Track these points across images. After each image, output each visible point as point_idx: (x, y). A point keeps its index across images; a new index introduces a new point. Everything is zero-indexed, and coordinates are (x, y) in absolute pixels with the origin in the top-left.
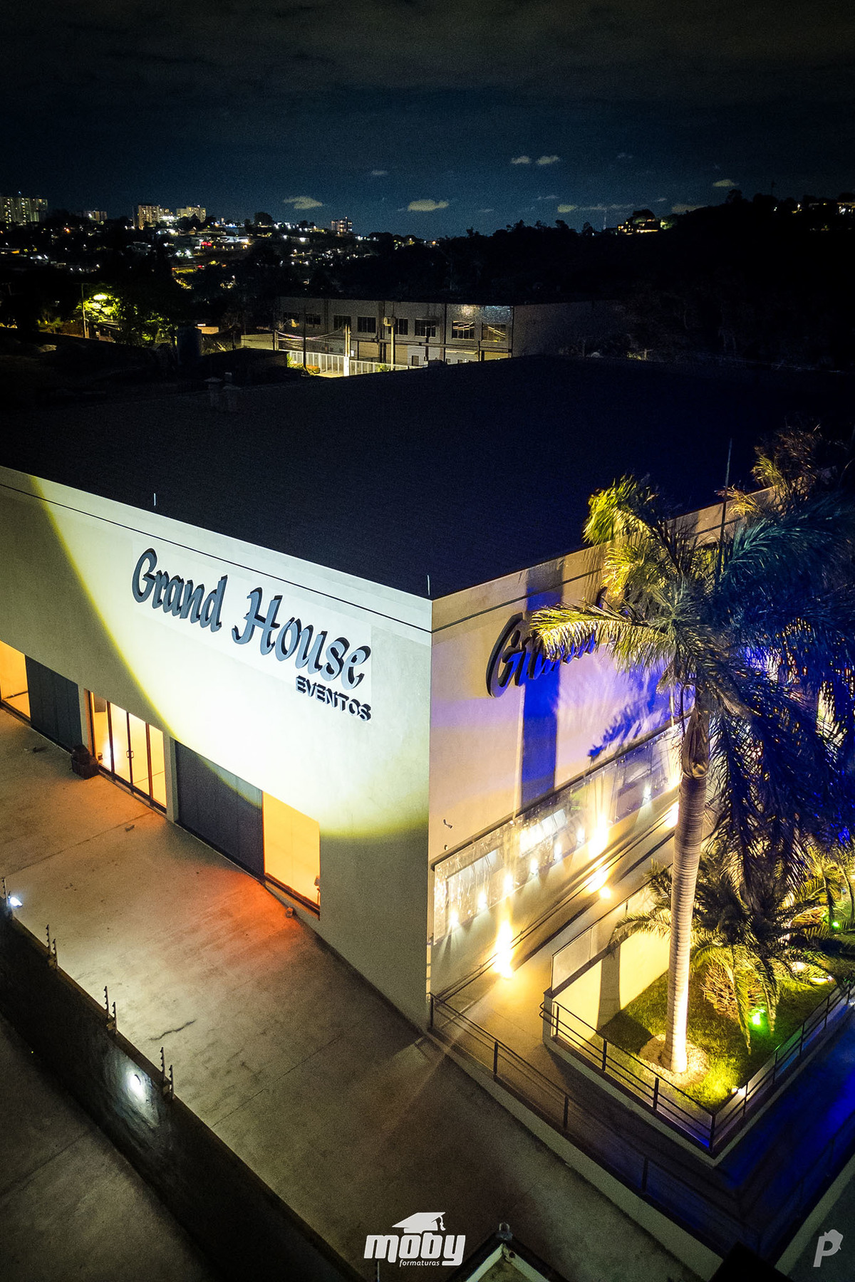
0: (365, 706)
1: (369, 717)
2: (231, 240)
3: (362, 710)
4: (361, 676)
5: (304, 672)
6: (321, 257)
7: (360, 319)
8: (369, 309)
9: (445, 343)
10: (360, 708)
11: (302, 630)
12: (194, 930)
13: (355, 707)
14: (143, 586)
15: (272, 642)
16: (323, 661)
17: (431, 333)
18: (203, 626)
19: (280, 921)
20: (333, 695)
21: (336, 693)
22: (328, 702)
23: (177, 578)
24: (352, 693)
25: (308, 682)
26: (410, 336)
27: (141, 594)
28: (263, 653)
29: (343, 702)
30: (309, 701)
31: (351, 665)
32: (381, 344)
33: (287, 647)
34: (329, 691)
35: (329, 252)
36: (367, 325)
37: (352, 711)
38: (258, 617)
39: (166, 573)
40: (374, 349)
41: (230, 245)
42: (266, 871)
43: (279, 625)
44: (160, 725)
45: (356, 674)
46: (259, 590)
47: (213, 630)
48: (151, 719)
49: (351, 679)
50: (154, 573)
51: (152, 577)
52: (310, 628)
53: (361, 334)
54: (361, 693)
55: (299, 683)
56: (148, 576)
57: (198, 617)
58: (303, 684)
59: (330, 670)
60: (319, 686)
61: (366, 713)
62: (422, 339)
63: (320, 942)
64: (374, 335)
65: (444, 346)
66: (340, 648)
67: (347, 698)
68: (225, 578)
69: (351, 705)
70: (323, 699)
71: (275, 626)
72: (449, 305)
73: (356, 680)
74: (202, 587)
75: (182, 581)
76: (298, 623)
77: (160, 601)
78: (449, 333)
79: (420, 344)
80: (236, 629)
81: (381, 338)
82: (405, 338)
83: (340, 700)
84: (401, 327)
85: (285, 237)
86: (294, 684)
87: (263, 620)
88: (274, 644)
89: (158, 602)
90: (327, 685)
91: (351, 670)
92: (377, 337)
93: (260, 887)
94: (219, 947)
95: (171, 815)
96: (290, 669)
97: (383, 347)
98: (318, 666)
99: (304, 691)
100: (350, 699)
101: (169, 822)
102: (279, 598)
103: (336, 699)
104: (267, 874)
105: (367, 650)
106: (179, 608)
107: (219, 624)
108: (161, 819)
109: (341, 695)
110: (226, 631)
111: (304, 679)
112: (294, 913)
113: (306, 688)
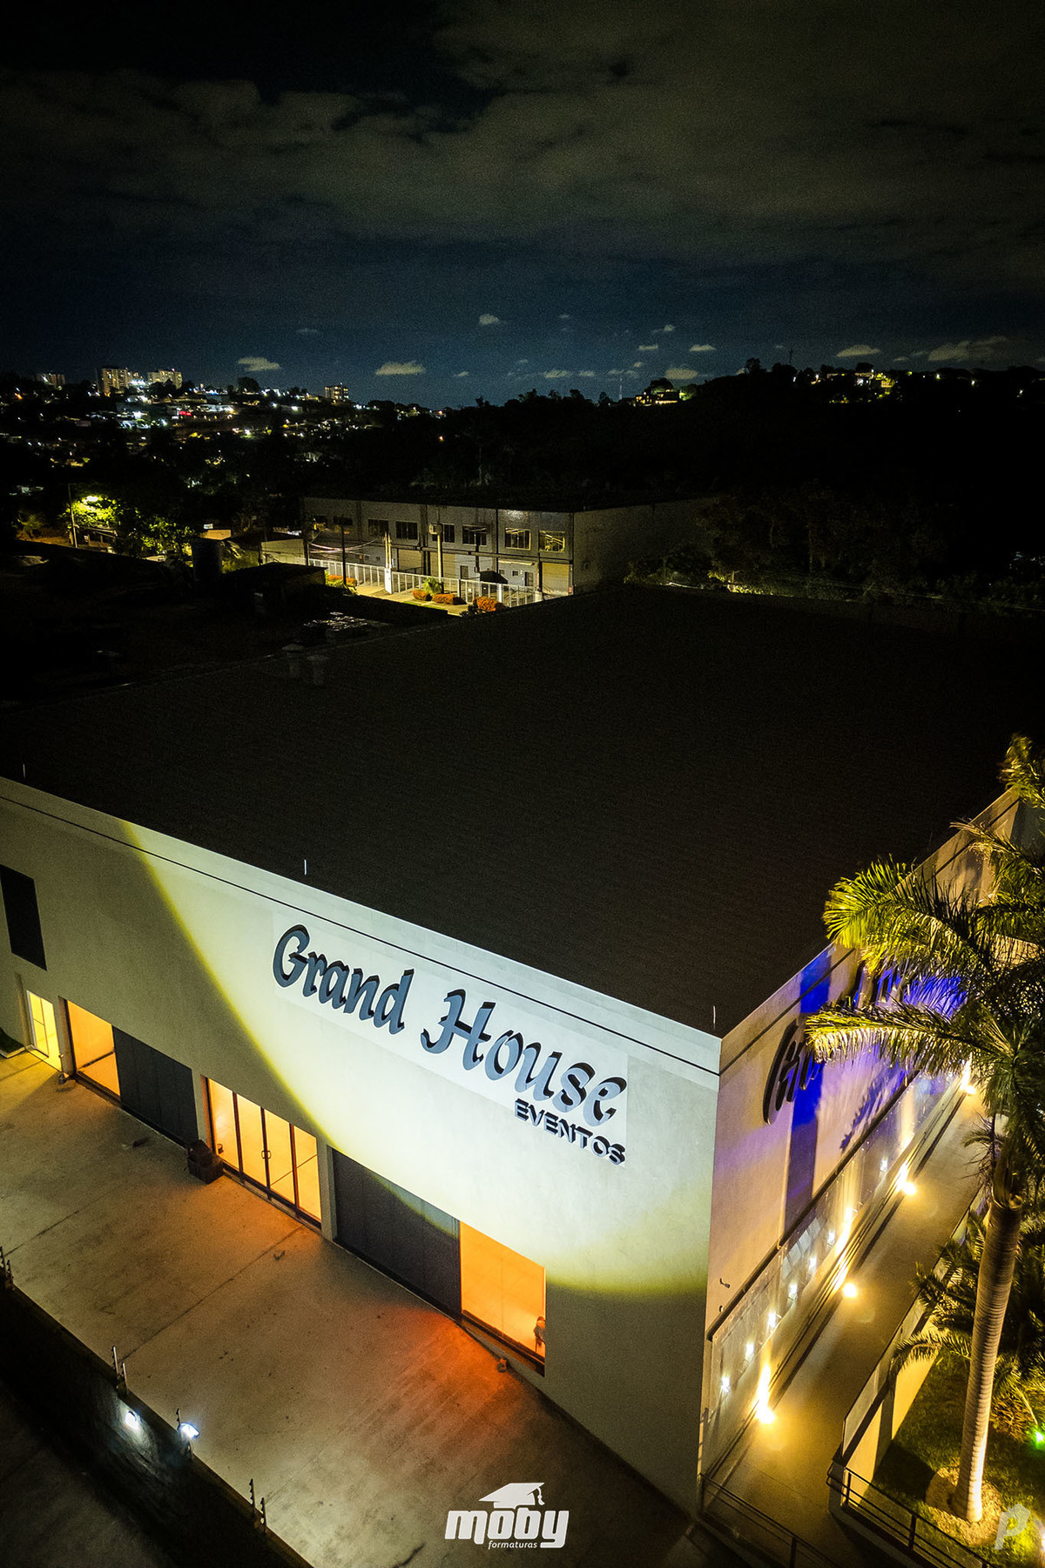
0: (616, 1146)
1: (622, 1158)
3: (613, 1152)
4: (611, 1112)
5: (528, 1095)
6: (317, 427)
7: (398, 524)
8: (410, 513)
9: (497, 553)
10: (610, 1149)
11: (524, 1048)
12: (394, 1407)
13: (601, 1146)
14: (288, 967)
15: (478, 1056)
16: (557, 1086)
17: (481, 540)
18: (377, 1024)
19: (495, 1381)
20: (570, 1129)
21: (573, 1126)
22: (562, 1134)
23: (339, 964)
24: (598, 1129)
25: (532, 1107)
26: (458, 544)
27: (286, 977)
28: (467, 1067)
29: (585, 1139)
30: (534, 1131)
31: (598, 1098)
32: (425, 552)
33: (503, 1064)
34: (563, 1122)
35: (326, 423)
36: (406, 532)
37: (599, 1151)
38: (459, 1025)
39: (322, 957)
40: (416, 557)
41: (211, 414)
42: (463, 1308)
43: (490, 1037)
44: (310, 1129)
45: (603, 1109)
46: (461, 993)
47: (392, 1031)
48: (297, 1118)
49: (598, 1115)
50: (305, 954)
51: (304, 960)
52: (537, 1046)
53: (399, 541)
54: (612, 1130)
55: (519, 1108)
56: (295, 957)
57: (371, 1013)
58: (524, 1109)
59: (566, 1100)
60: (548, 1114)
61: (618, 1154)
62: (472, 547)
63: (546, 1402)
64: (416, 543)
65: (497, 555)
66: (580, 1075)
67: (590, 1134)
68: (409, 973)
69: (596, 1144)
70: (555, 1131)
71: (485, 1038)
72: (500, 510)
73: (606, 1116)
74: (375, 979)
75: (346, 969)
76: (519, 1037)
77: (314, 989)
78: (502, 541)
79: (470, 553)
80: (425, 1034)
81: (424, 546)
82: (451, 546)
83: (579, 1135)
84: (448, 534)
85: (275, 405)
86: (513, 1107)
87: (468, 1029)
88: (482, 1057)
89: (309, 989)
90: (561, 1115)
91: (597, 1104)
92: (420, 544)
93: (458, 1330)
94: (429, 1429)
95: (328, 1231)
96: (506, 1090)
97: (427, 556)
98: (548, 1093)
99: (526, 1118)
100: (595, 1136)
101: (326, 1241)
102: (489, 1006)
103: (574, 1134)
104: (465, 1311)
105: (621, 1084)
106: (343, 1000)
107: (401, 1025)
108: (315, 1236)
109: (580, 1129)
110: (411, 1034)
111: (526, 1104)
112: (508, 1365)
113: (529, 1114)
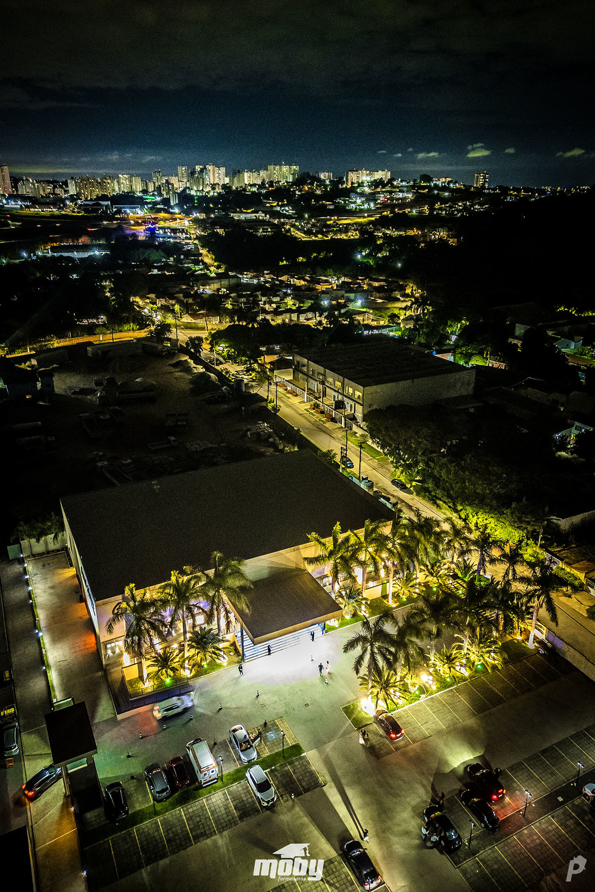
2: (401, 195)
41: (398, 199)
65: (343, 395)
85: (436, 192)
